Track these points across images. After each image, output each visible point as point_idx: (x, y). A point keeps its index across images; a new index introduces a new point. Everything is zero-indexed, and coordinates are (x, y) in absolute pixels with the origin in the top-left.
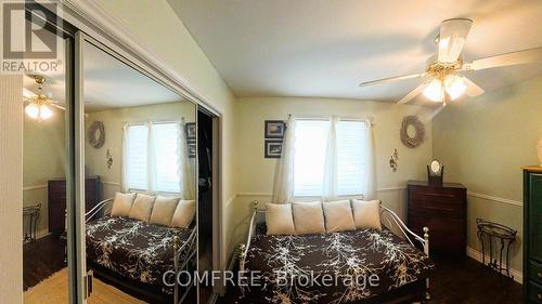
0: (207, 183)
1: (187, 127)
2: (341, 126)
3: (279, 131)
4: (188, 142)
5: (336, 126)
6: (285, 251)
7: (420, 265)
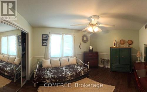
0: (24, 53)
1: (18, 37)
2: (65, 36)
3: (46, 37)
4: (19, 41)
5: (64, 36)
6: (48, 72)
7: (87, 71)
